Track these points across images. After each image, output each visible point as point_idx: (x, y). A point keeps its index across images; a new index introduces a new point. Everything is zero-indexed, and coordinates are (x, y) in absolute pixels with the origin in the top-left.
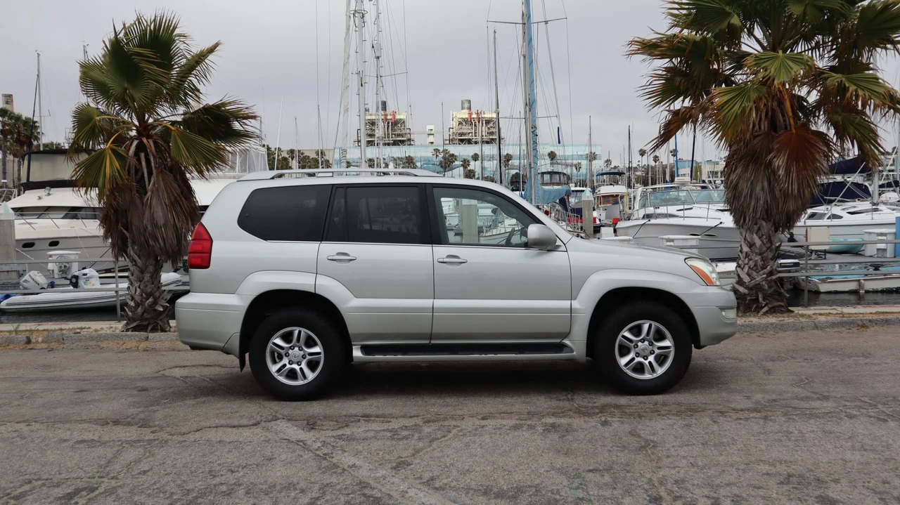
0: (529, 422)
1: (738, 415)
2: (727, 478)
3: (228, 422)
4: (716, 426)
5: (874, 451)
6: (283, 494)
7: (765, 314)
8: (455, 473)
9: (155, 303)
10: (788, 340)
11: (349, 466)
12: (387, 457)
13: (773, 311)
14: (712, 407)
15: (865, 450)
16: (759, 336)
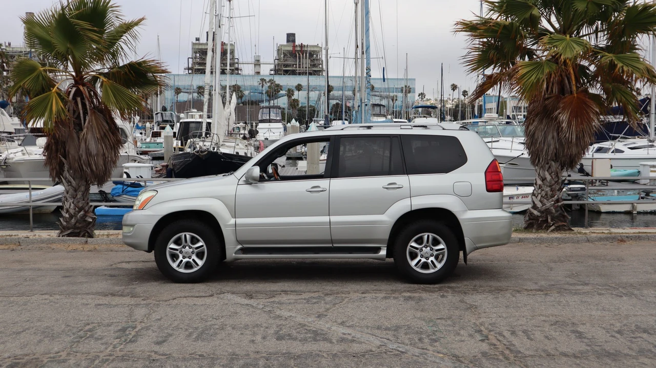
0: (394, 295)
1: (529, 293)
2: (520, 322)
3: (192, 294)
4: (514, 299)
5: (609, 310)
6: (256, 329)
7: (552, 231)
8: (356, 320)
9: (85, 215)
10: (568, 249)
11: (288, 316)
12: (310, 312)
13: (558, 229)
14: (512, 288)
15: (604, 310)
16: (547, 247)
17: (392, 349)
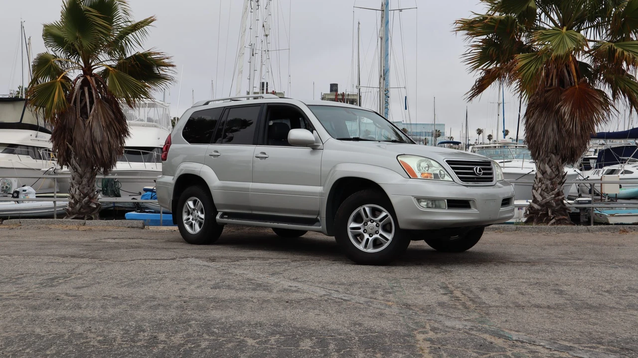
1: (514, 264)
2: (495, 283)
4: (496, 267)
5: (600, 276)
6: (196, 281)
7: (552, 224)
8: (312, 277)
9: (90, 201)
11: (240, 274)
12: (266, 271)
13: (559, 223)
15: (594, 276)
16: (544, 235)
17: (336, 298)
